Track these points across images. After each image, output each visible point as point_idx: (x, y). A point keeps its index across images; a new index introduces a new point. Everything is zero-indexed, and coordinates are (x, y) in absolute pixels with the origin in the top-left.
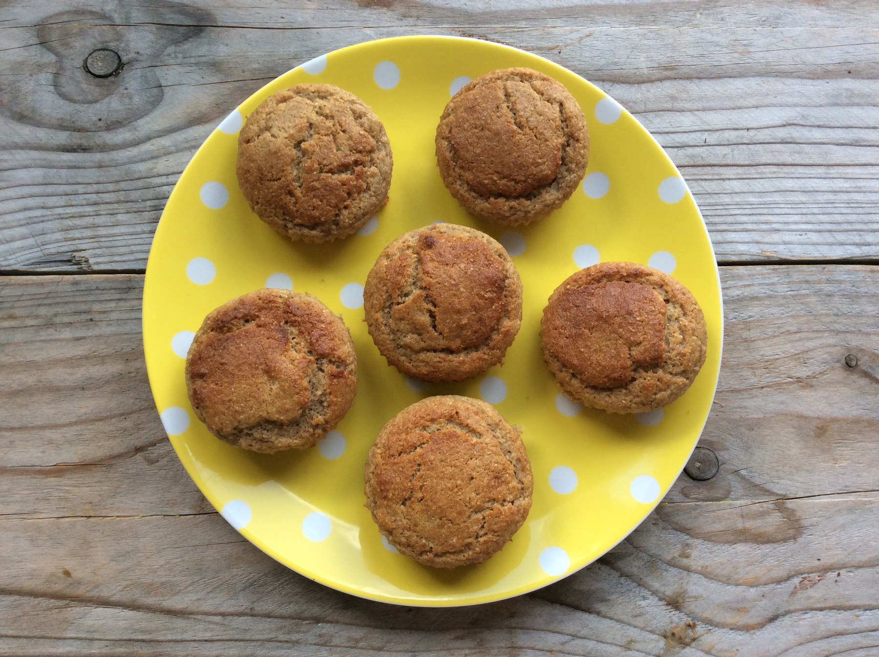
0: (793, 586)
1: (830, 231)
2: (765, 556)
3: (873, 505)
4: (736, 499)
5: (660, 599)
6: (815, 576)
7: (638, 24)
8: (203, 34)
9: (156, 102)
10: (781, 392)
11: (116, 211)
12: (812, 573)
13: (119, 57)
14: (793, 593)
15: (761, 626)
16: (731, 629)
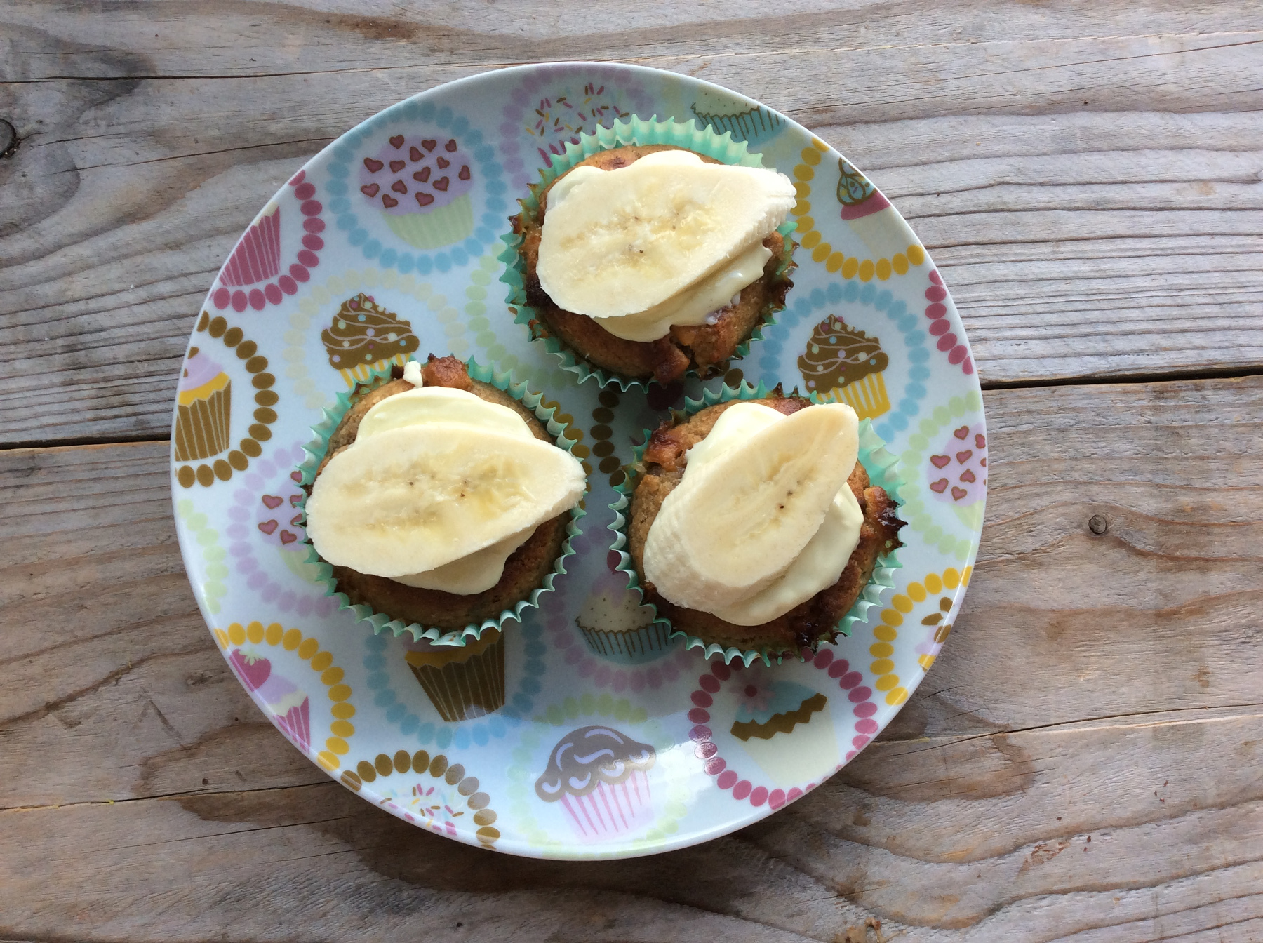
0: (1023, 860)
1: (1061, 337)
2: (979, 817)
3: (1137, 735)
4: (936, 735)
5: (828, 889)
6: (1053, 843)
7: (775, 48)
8: (136, 90)
9: (68, 193)
10: (995, 575)
11: (12, 356)
12: (1050, 839)
13: (13, 129)
14: (1023, 870)
15: (976, 921)
16: (933, 928)
